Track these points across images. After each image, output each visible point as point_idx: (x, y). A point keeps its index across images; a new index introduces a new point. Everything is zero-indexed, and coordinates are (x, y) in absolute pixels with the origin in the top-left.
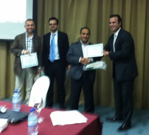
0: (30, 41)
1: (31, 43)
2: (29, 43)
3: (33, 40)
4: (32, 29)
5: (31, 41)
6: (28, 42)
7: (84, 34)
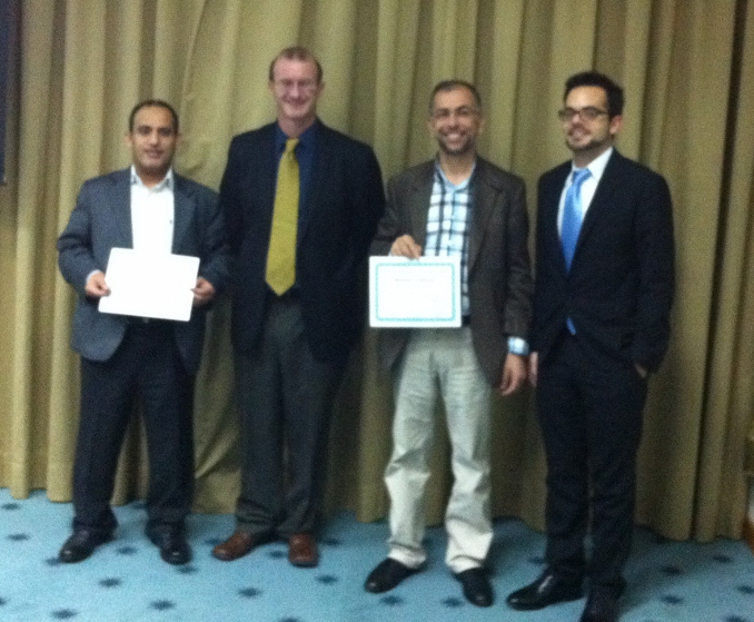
0: (454, 203)
1: (462, 212)
2: (448, 210)
3: (470, 194)
4: (463, 133)
5: (463, 198)
6: (442, 204)
7: (146, 130)
